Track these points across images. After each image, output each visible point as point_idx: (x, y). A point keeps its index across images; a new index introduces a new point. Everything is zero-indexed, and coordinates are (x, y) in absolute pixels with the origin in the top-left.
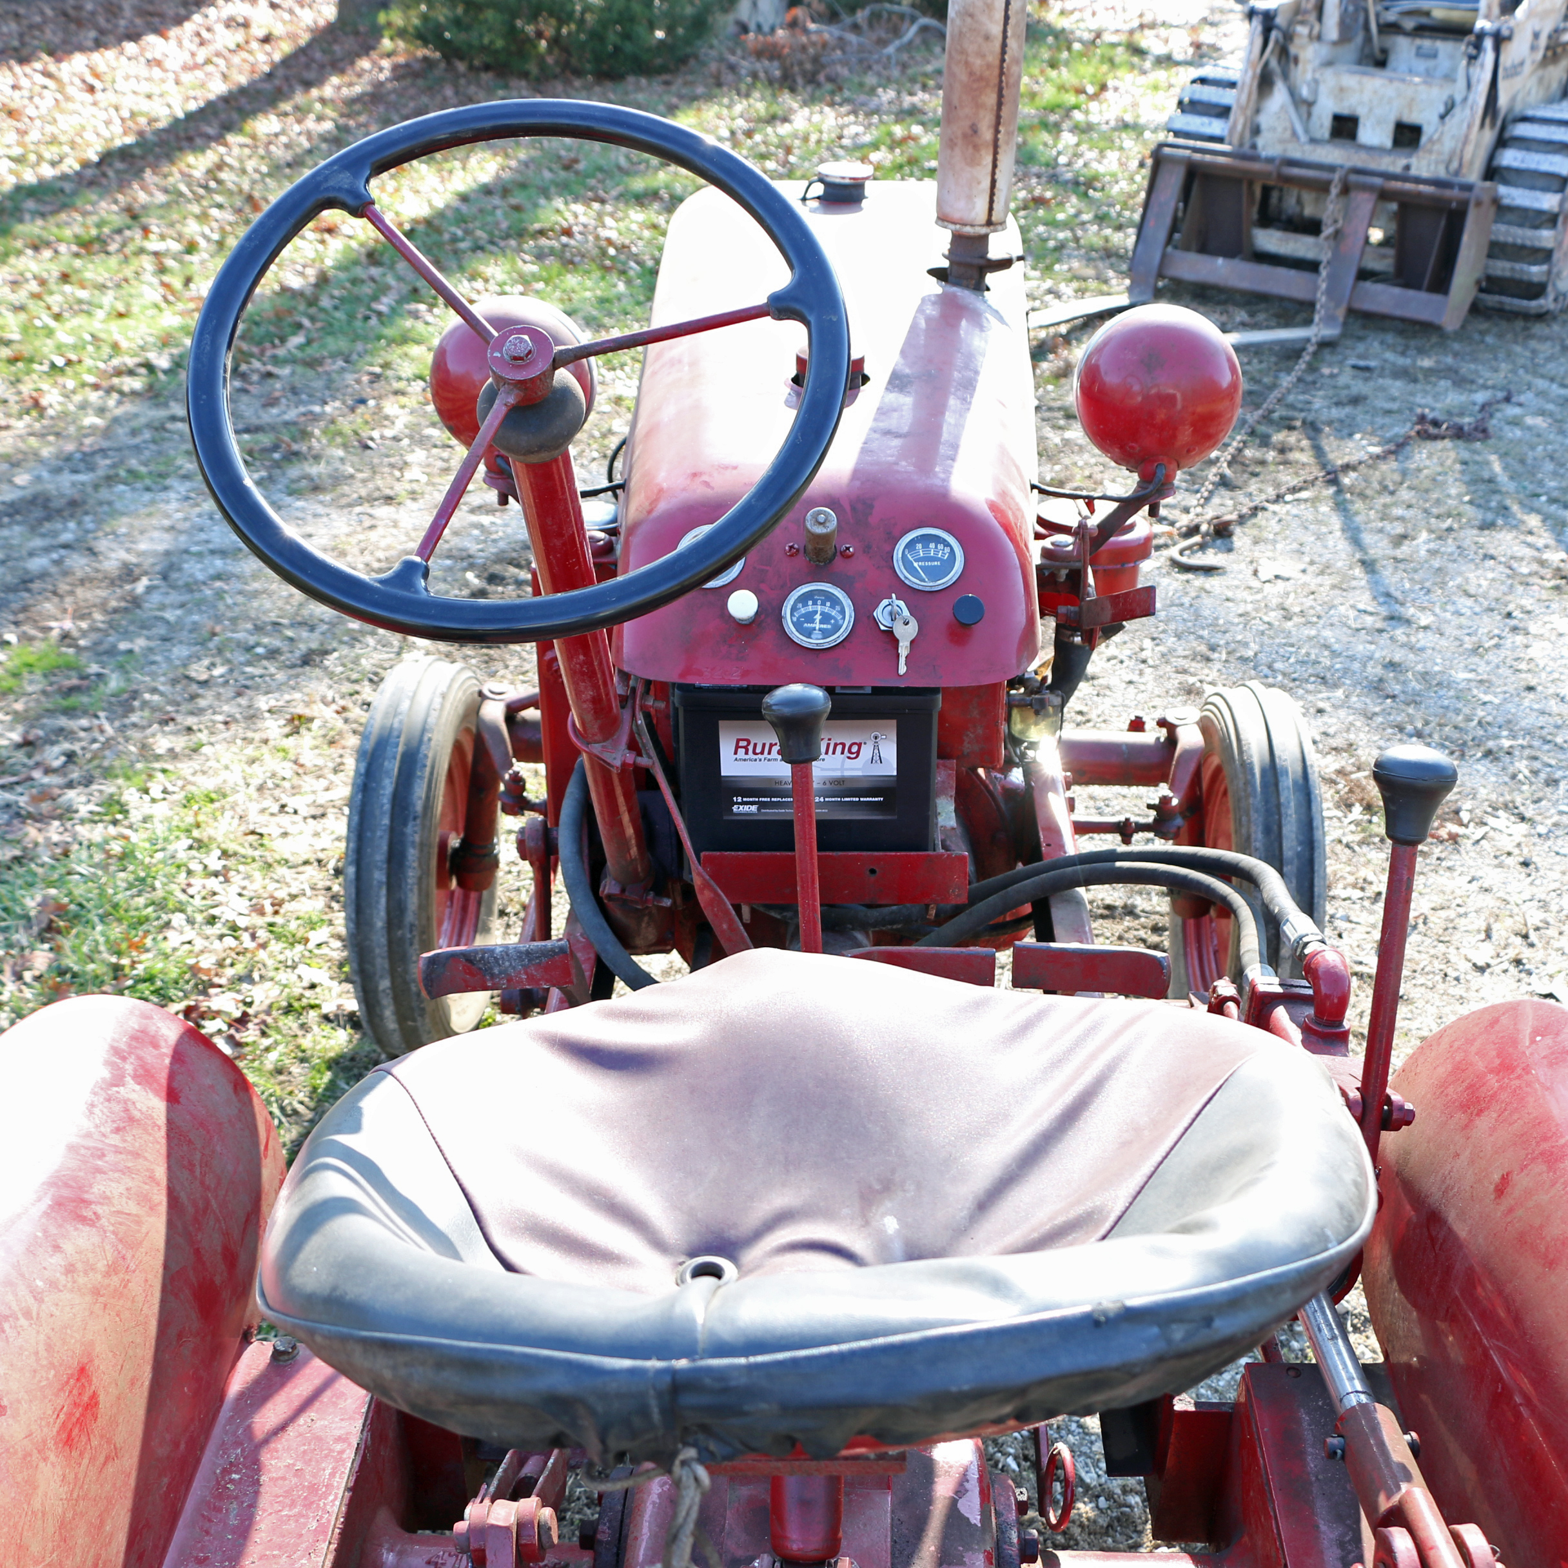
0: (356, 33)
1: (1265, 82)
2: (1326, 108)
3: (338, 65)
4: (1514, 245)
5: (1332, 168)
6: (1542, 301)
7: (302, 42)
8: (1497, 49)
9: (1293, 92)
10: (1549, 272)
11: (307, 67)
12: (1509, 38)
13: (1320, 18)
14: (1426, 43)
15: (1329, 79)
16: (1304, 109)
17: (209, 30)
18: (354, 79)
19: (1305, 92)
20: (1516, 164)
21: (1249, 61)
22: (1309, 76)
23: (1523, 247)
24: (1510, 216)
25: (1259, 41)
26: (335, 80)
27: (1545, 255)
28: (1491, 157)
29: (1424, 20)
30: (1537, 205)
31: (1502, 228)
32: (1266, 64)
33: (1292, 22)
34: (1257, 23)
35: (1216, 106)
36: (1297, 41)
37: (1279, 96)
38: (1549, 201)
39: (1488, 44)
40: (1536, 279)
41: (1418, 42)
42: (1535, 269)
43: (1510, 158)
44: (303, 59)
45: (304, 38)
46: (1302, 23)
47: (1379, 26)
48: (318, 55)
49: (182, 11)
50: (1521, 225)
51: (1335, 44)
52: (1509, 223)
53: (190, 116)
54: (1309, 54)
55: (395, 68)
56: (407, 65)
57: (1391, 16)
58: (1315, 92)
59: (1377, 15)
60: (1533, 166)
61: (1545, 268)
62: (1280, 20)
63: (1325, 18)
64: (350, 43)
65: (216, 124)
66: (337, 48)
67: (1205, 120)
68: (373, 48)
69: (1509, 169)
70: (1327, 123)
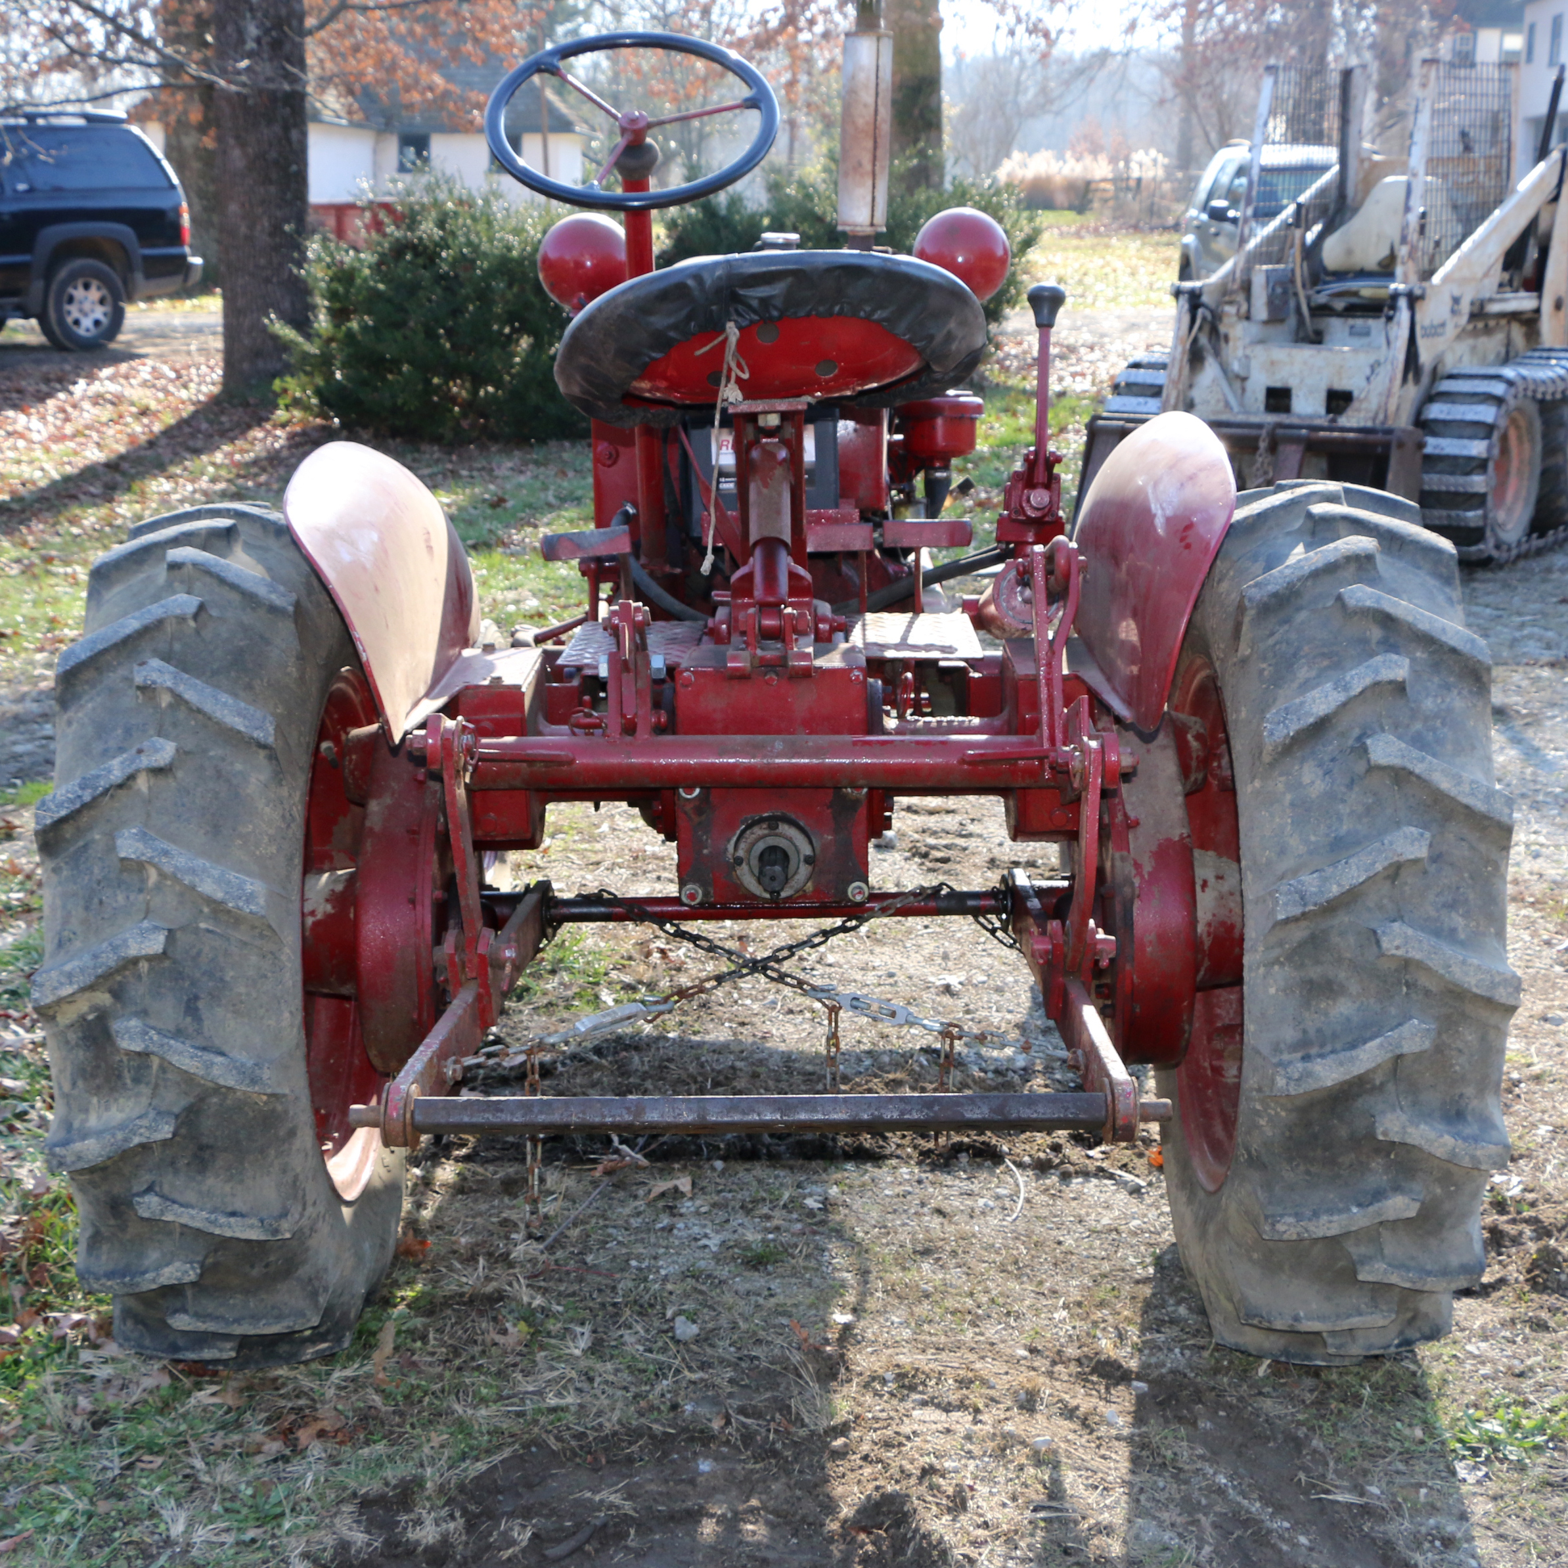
0: (246, 405)
1: (1195, 357)
2: (1259, 382)
3: (230, 433)
4: (1448, 493)
5: (1260, 426)
6: (1481, 546)
7: (185, 415)
8: (1412, 307)
9: (1225, 369)
10: (1485, 517)
11: (193, 436)
12: (1422, 297)
13: (1248, 298)
14: (1359, 322)
15: (1260, 355)
16: (1238, 384)
17: (75, 406)
18: (247, 446)
19: (1236, 367)
20: (1442, 416)
21: (1177, 337)
22: (1240, 353)
23: (1457, 494)
24: (1441, 466)
25: (1186, 319)
26: (227, 448)
27: (1478, 500)
28: (1419, 412)
29: (1354, 300)
30: (1465, 452)
31: (1435, 477)
32: (1195, 341)
33: (1220, 303)
34: (1183, 299)
35: (1152, 386)
36: (1226, 320)
37: (1211, 369)
38: (1477, 448)
39: (1403, 303)
40: (1472, 524)
41: (1351, 321)
42: (1470, 514)
43: (1436, 411)
44: (187, 430)
45: (187, 411)
46: (1231, 303)
47: (1310, 309)
48: (204, 426)
49: (44, 388)
50: (1452, 473)
51: (1266, 323)
52: (1440, 472)
53: (67, 479)
54: (1238, 332)
55: (292, 436)
56: (304, 433)
57: (1322, 299)
58: (1248, 367)
59: (1308, 298)
60: (1459, 417)
61: (1480, 512)
62: (1205, 299)
63: (1254, 300)
64: (239, 414)
65: (98, 484)
66: (224, 419)
67: (1141, 400)
68: (267, 420)
69: (1436, 421)
70: (1261, 396)
